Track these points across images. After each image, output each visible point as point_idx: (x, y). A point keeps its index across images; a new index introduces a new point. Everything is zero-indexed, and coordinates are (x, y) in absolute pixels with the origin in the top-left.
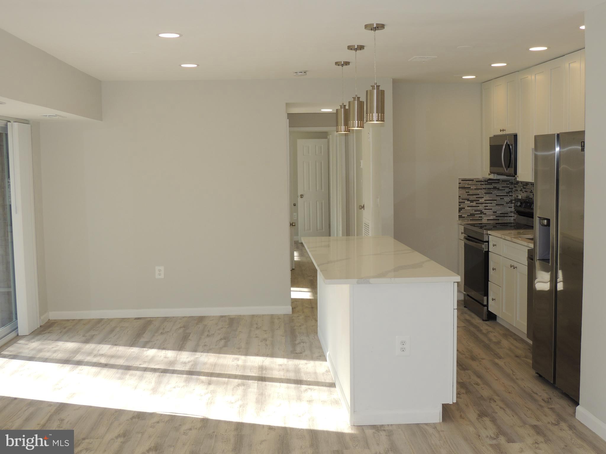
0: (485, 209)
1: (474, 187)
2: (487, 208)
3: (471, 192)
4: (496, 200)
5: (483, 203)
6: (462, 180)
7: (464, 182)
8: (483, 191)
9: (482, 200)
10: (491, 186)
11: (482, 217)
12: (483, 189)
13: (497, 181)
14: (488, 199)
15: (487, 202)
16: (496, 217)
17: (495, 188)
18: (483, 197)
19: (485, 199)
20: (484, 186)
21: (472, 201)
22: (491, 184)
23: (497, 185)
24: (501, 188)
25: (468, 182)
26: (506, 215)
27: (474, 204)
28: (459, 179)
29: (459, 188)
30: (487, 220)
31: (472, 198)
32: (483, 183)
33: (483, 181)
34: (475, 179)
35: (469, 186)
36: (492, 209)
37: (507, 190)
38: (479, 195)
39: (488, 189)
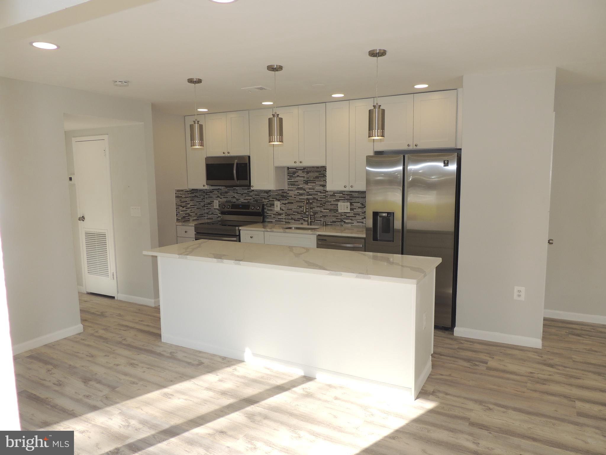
0: (191, 212)
1: (184, 196)
2: (192, 211)
3: (183, 200)
4: (196, 205)
5: (190, 208)
6: (177, 191)
7: (179, 192)
8: (189, 199)
9: (189, 206)
10: (193, 195)
11: (189, 218)
12: (189, 197)
13: (196, 191)
14: (192, 204)
15: (192, 207)
16: (197, 217)
17: (195, 196)
18: (189, 204)
19: (190, 205)
20: (190, 195)
21: (183, 207)
22: (193, 193)
23: (196, 194)
24: (199, 196)
25: (180, 192)
26: (202, 216)
27: (184, 209)
28: (175, 190)
29: (176, 197)
30: (193, 220)
31: (184, 204)
32: (189, 193)
33: (189, 192)
34: (185, 189)
35: (181, 195)
36: (194, 212)
37: (202, 197)
38: (187, 202)
39: (192, 197)
